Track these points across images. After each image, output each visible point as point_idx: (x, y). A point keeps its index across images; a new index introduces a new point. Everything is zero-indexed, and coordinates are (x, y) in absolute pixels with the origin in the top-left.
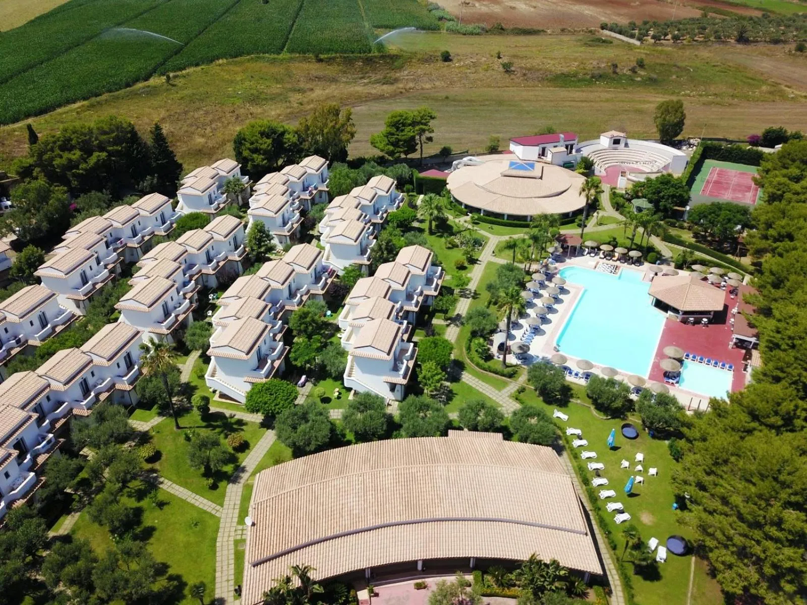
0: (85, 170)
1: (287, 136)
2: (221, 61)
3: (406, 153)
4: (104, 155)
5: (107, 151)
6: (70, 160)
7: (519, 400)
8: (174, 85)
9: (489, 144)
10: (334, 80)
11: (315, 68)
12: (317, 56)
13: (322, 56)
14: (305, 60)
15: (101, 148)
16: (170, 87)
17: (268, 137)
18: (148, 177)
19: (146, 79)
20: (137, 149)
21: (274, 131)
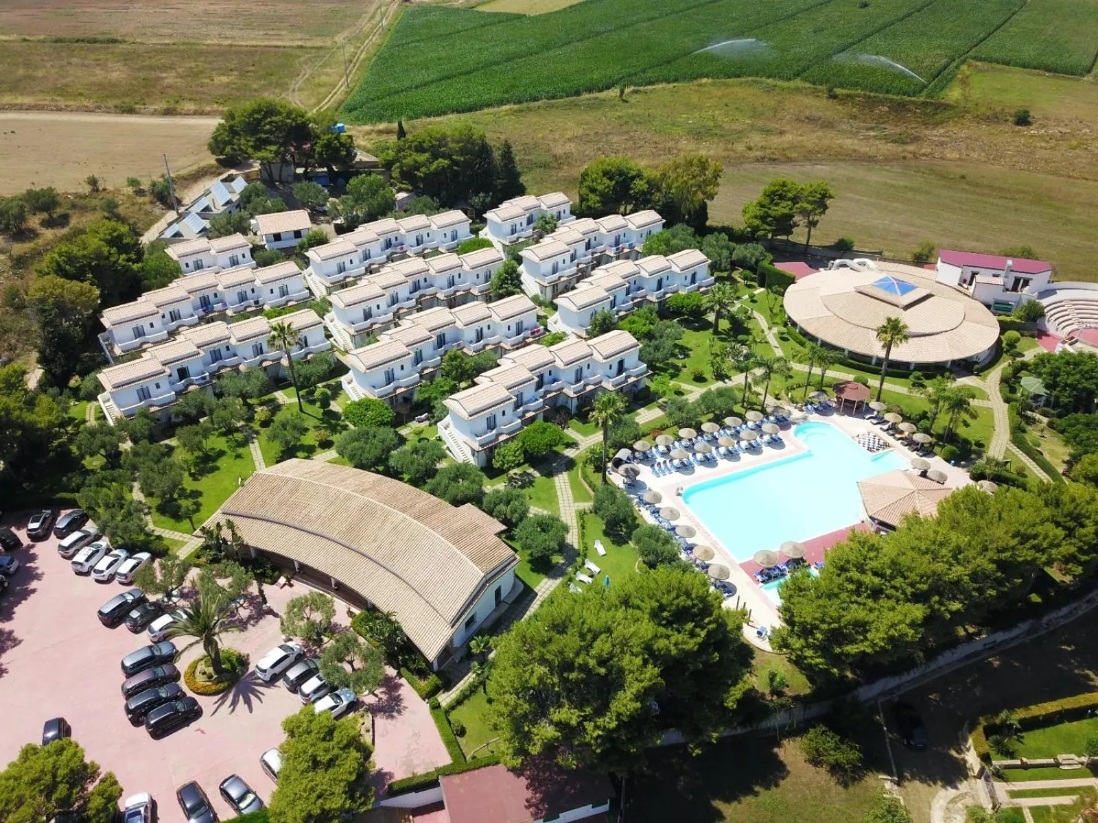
0: (425, 174)
1: (637, 181)
2: (704, 80)
3: (775, 233)
4: (445, 162)
5: (452, 160)
6: (416, 162)
7: (582, 519)
8: (626, 101)
9: (918, 250)
10: (828, 125)
11: (818, 105)
12: (830, 90)
13: (838, 91)
14: (815, 93)
15: (449, 157)
16: (621, 103)
17: (611, 179)
18: (482, 194)
19: (600, 91)
20: (480, 163)
21: (621, 173)
